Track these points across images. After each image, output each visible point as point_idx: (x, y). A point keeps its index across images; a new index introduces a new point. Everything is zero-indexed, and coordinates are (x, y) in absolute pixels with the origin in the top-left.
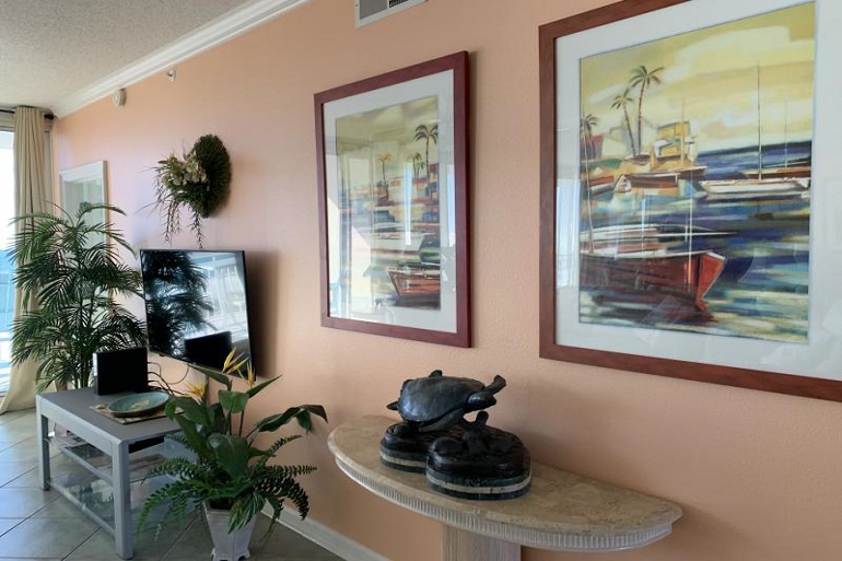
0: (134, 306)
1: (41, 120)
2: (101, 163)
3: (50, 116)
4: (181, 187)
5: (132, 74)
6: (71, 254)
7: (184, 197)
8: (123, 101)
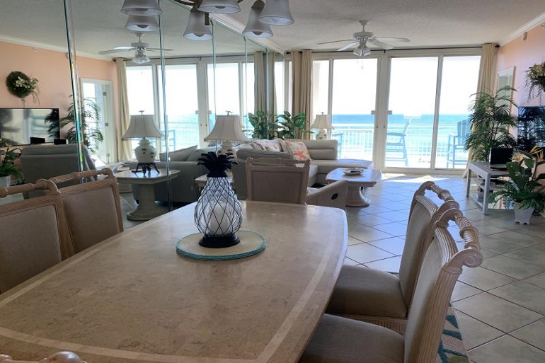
0: (514, 132)
1: (493, 48)
2: (513, 68)
3: (498, 46)
4: (536, 79)
5: (528, 27)
6: (490, 109)
7: (537, 83)
8: (525, 38)
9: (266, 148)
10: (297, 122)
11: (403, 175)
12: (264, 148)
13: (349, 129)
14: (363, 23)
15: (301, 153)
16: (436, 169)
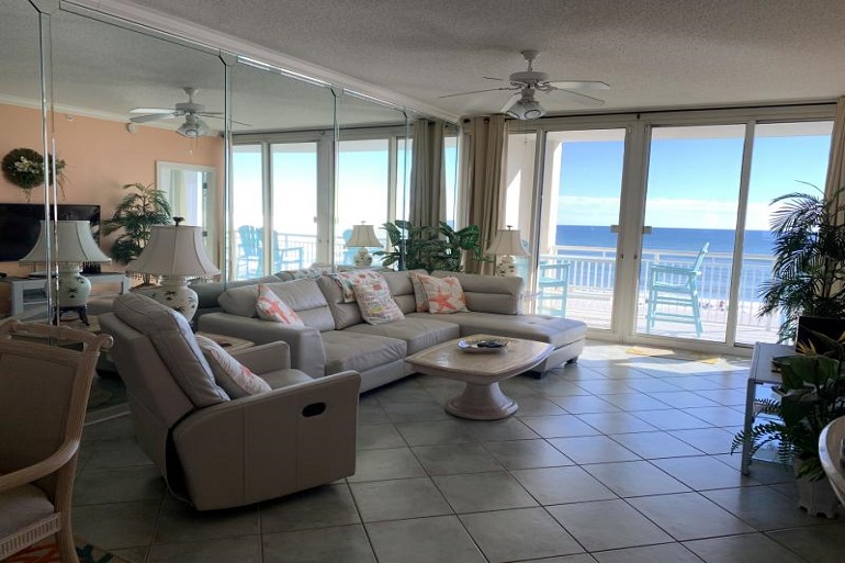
9: (351, 287)
10: (466, 240)
11: (670, 352)
12: (346, 287)
13: (604, 258)
14: (529, 55)
15: (445, 299)
16: (736, 345)
